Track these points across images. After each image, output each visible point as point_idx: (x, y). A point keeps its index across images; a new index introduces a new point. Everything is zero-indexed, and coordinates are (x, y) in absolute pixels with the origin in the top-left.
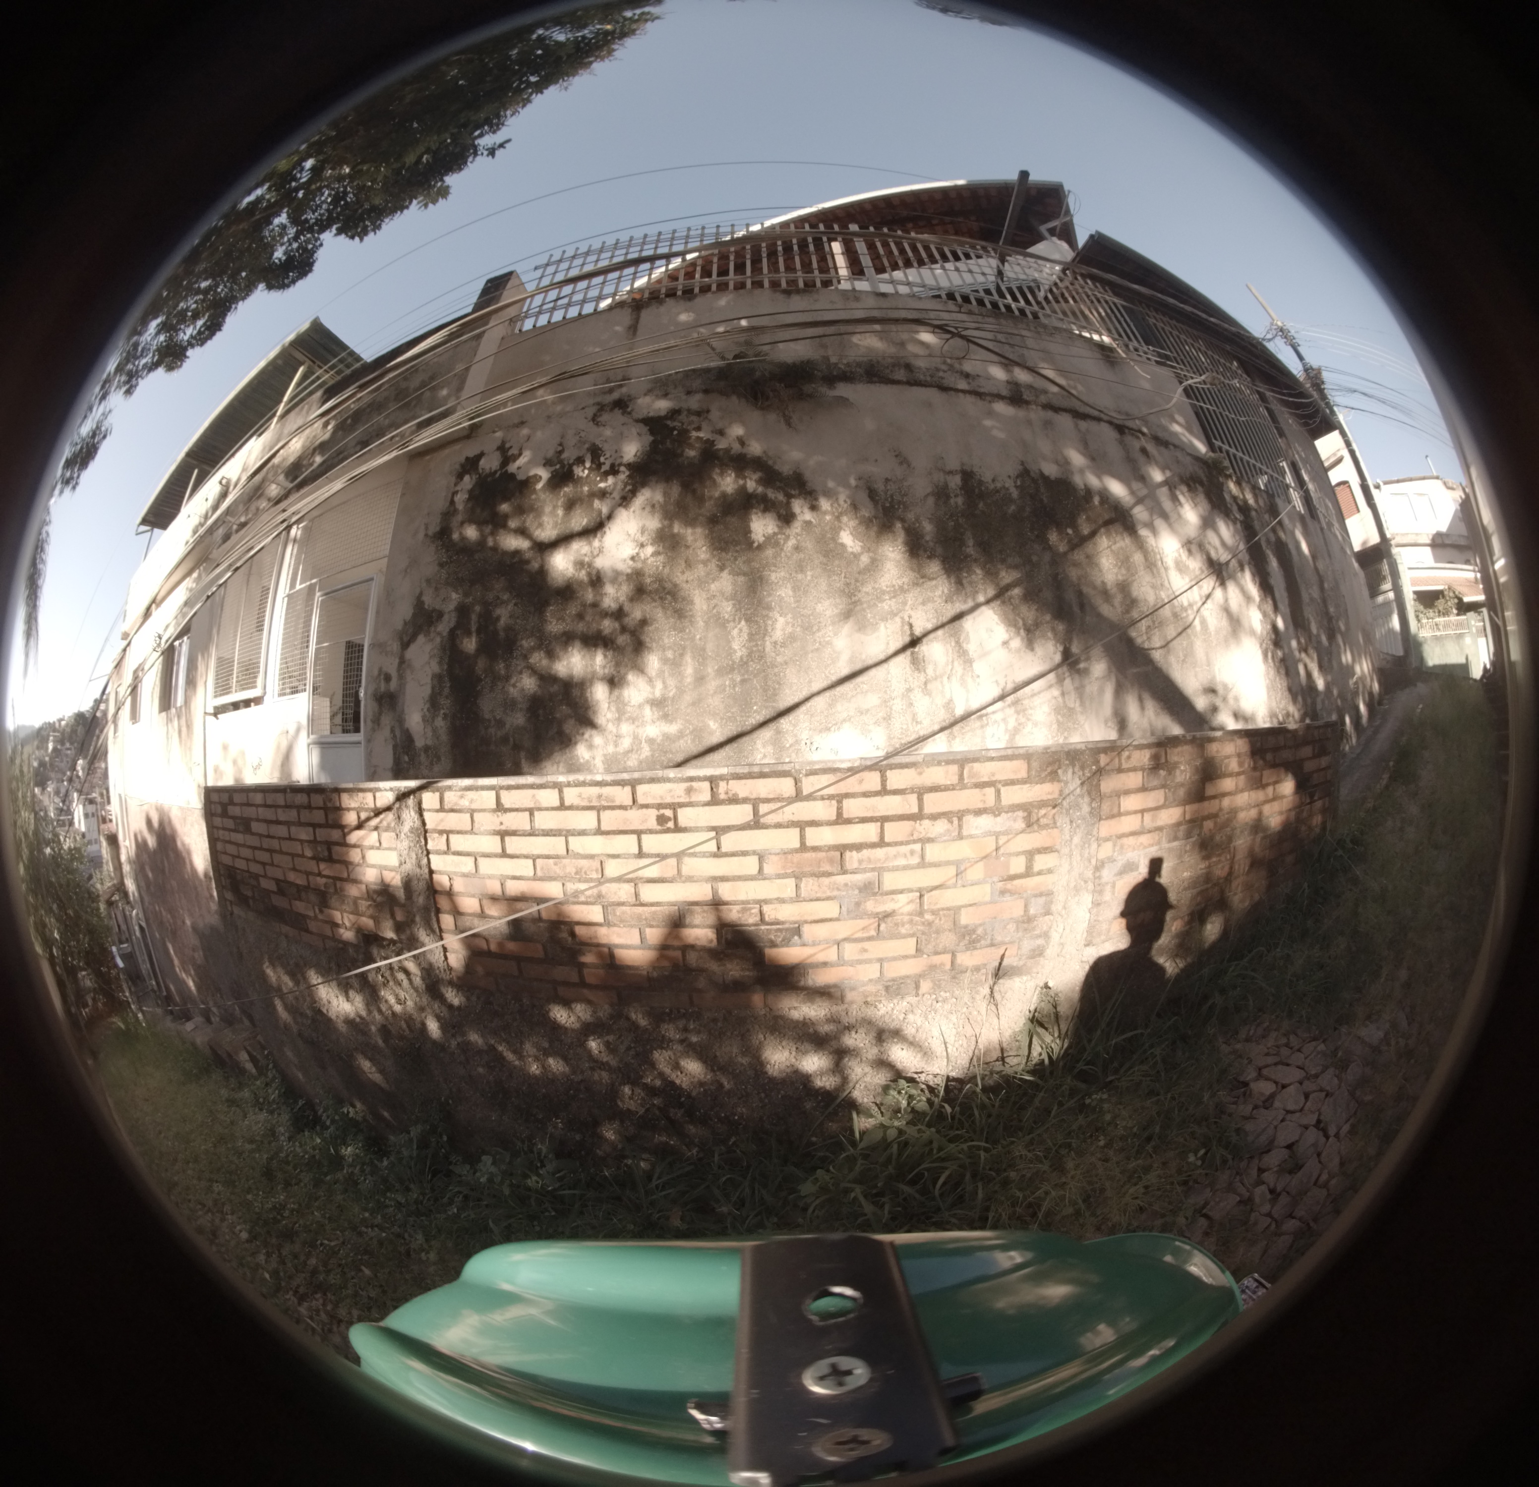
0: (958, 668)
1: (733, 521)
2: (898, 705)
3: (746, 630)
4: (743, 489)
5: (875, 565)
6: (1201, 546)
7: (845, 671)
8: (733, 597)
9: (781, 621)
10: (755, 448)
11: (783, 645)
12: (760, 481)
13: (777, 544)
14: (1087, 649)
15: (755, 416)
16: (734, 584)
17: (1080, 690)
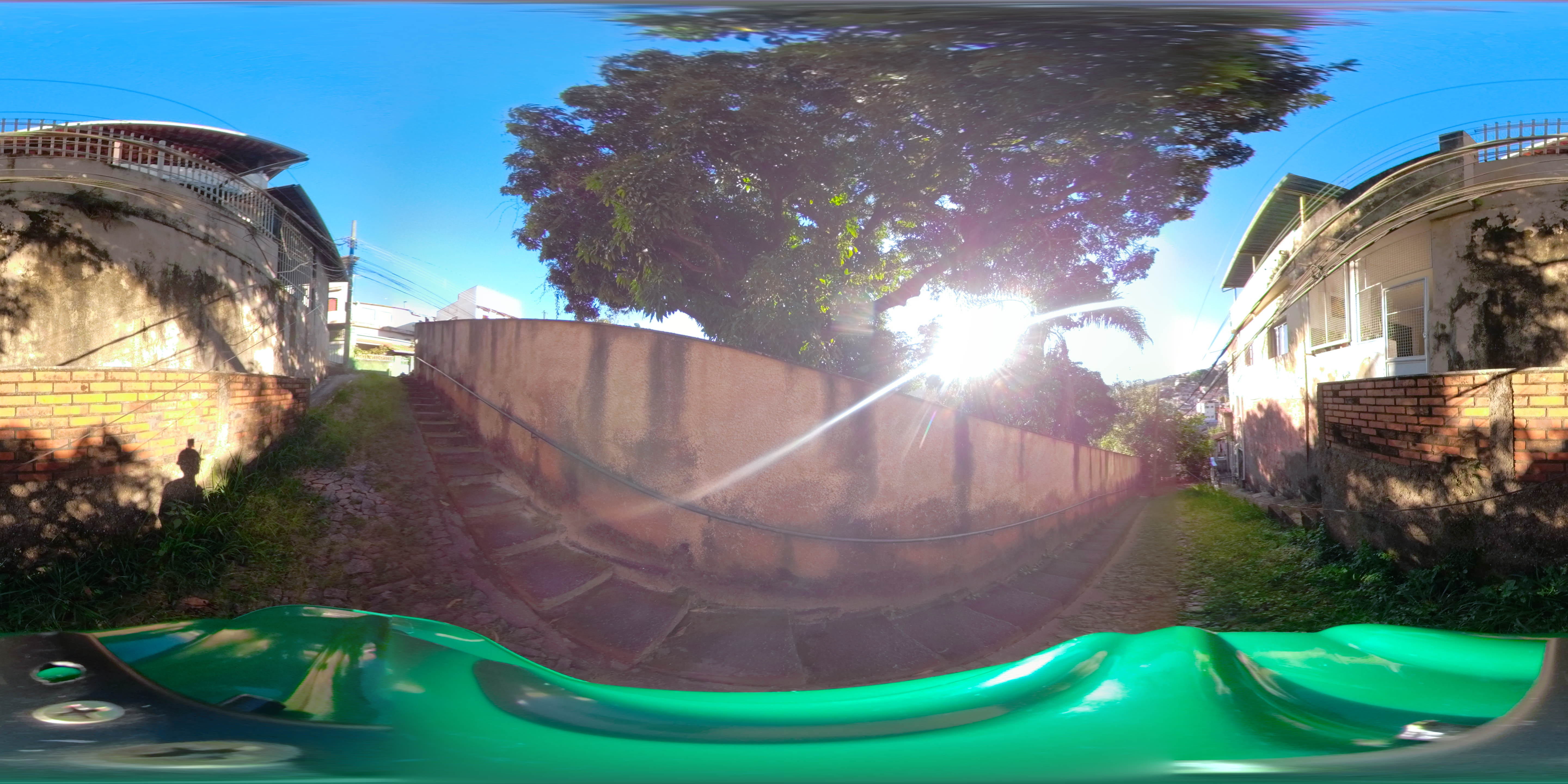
0: (160, 342)
1: (74, 266)
2: (136, 353)
3: (77, 315)
4: (79, 253)
5: (131, 297)
6: (259, 312)
7: (117, 337)
8: (72, 300)
9: (93, 313)
10: (86, 236)
11: (93, 323)
12: (88, 251)
13: (93, 280)
14: (207, 342)
15: (88, 221)
16: (73, 294)
17: (203, 356)
